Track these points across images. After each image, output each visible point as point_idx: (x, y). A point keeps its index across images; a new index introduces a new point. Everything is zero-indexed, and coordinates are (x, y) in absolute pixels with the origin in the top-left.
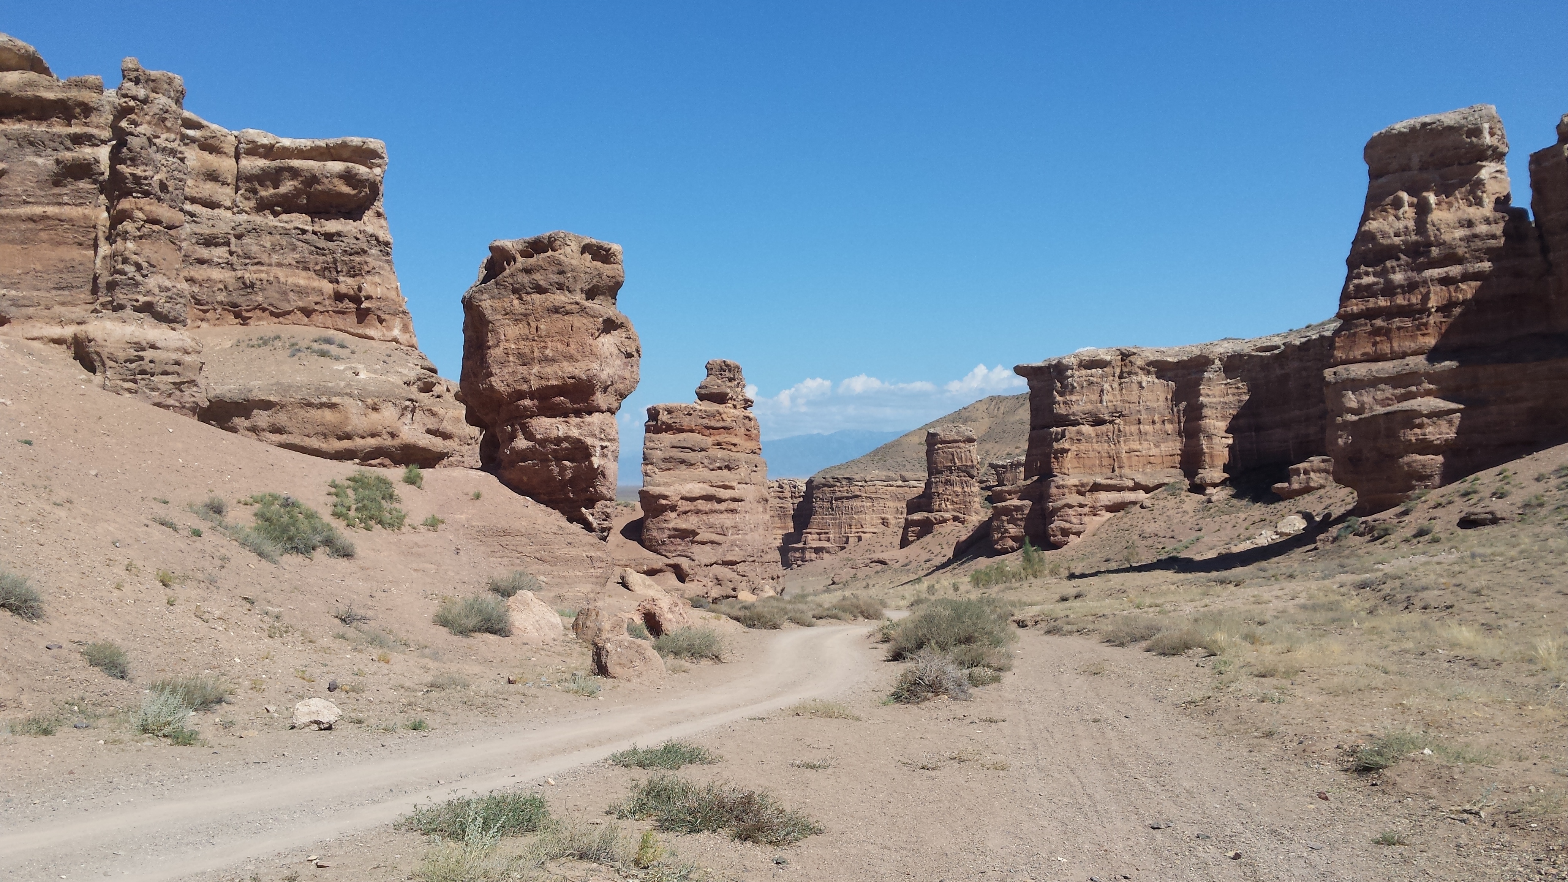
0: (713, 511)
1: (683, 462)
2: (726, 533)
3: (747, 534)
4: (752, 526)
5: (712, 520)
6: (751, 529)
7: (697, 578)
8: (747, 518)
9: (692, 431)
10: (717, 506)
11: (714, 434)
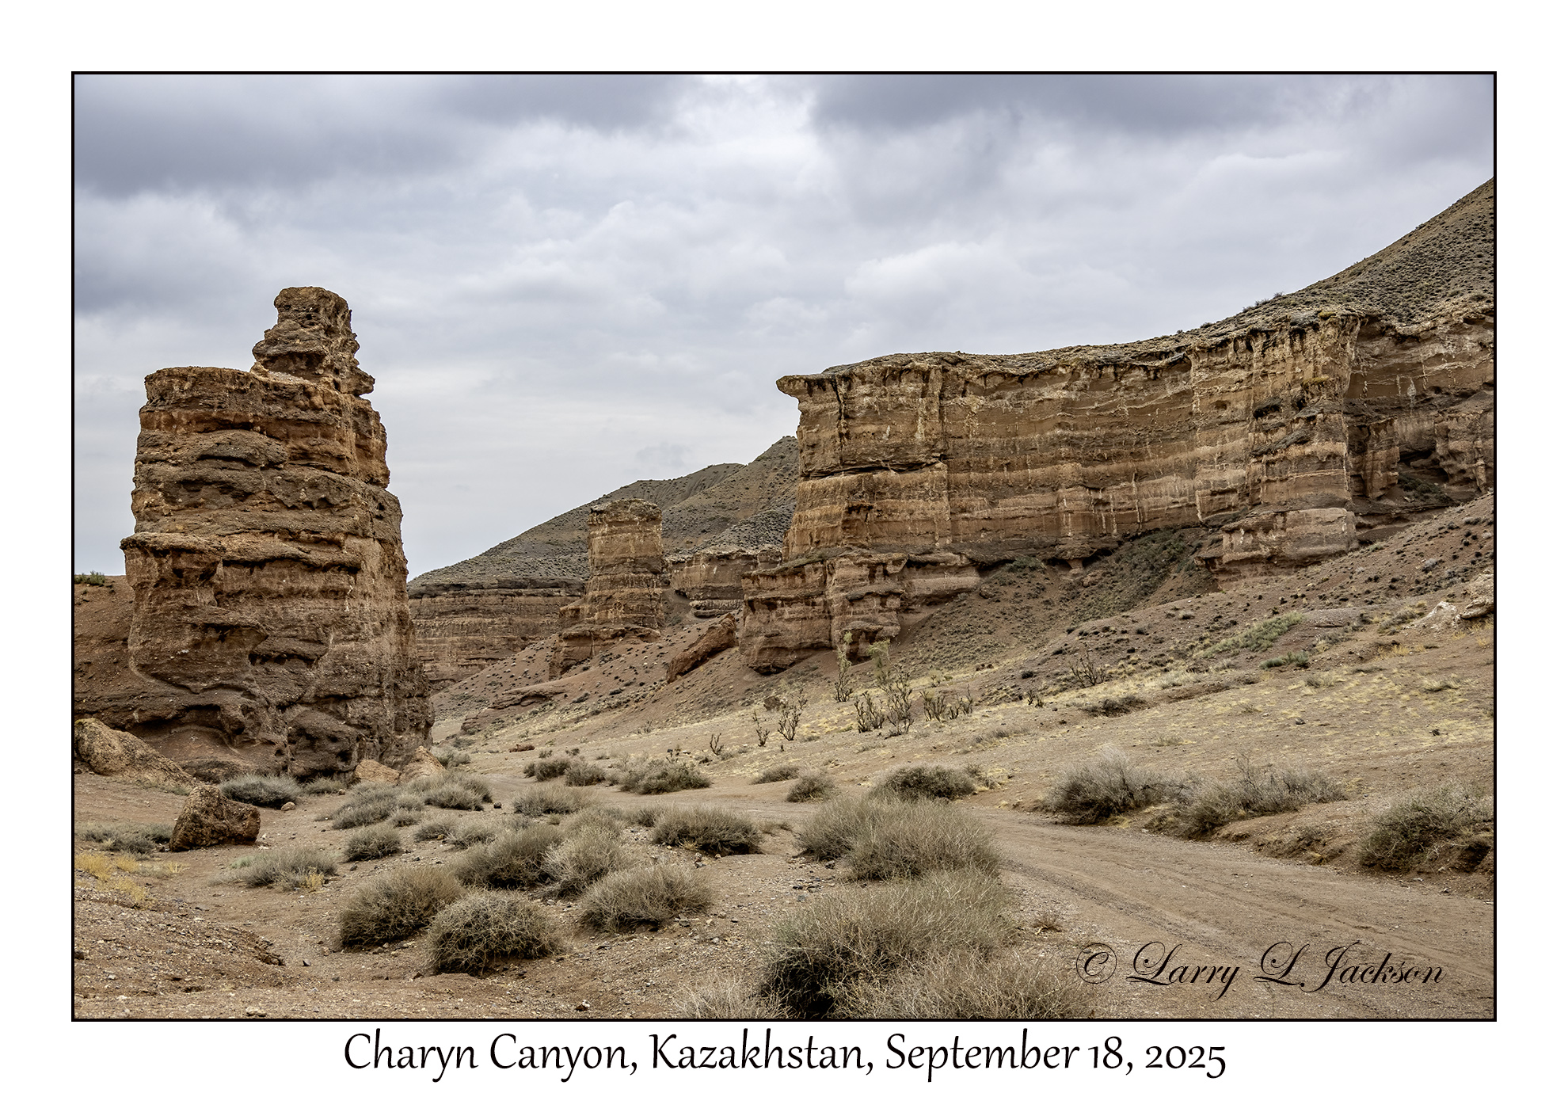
0: (292, 593)
1: (226, 487)
2: (324, 639)
3: (366, 640)
4: (377, 624)
5: (293, 612)
6: (375, 630)
7: (262, 735)
8: (367, 608)
9: (247, 426)
10: (305, 582)
11: (295, 437)
